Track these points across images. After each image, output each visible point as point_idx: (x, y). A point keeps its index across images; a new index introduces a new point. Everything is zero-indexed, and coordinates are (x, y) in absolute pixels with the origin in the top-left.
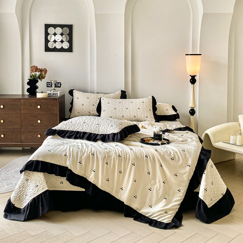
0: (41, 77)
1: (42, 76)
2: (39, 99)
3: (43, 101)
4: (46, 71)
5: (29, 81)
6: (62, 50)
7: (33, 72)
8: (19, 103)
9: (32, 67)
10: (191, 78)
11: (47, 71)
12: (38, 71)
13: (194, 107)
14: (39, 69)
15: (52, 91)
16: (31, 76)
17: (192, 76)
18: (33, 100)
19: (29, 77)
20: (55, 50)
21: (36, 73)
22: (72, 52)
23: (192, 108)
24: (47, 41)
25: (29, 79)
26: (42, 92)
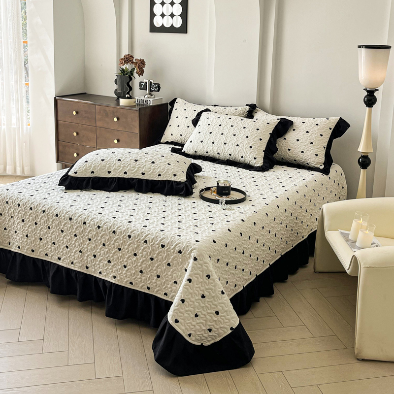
4: (143, 63)
6: (172, 30)
10: (366, 93)
11: (145, 63)
13: (368, 153)
15: (146, 96)
17: (368, 91)
19: (118, 72)
20: (163, 29)
22: (186, 33)
23: (363, 154)
24: (152, 15)
26: (128, 98)
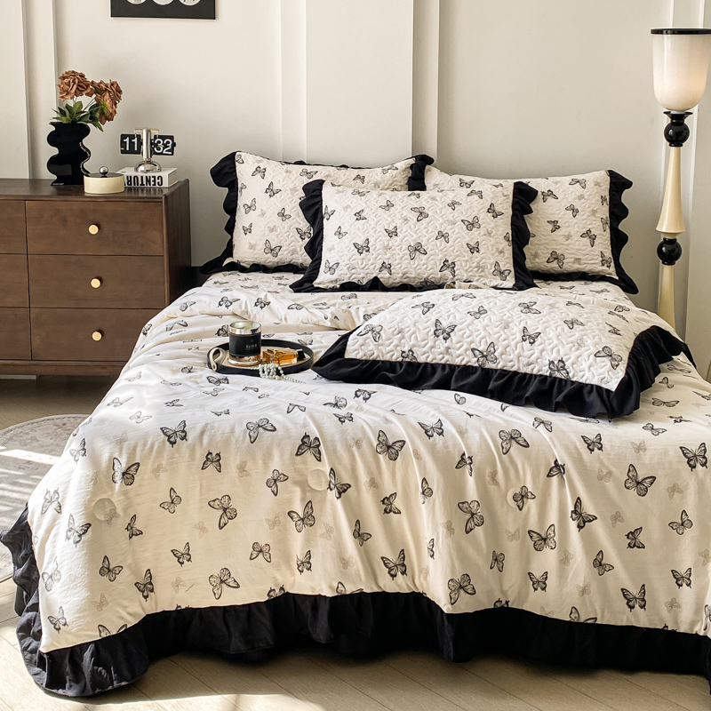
0: (98, 115)
1: (102, 109)
2: (95, 199)
3: (109, 207)
4: (115, 92)
5: (54, 129)
7: (69, 97)
8: (21, 215)
9: (64, 78)
11: (120, 92)
12: (89, 90)
13: (676, 234)
14: (93, 82)
15: (142, 168)
16: (62, 112)
18: (70, 204)
19: (56, 115)
20: (148, 10)
21: (79, 99)
22: (214, 18)
23: (668, 237)
25: (56, 121)
26: (104, 175)
